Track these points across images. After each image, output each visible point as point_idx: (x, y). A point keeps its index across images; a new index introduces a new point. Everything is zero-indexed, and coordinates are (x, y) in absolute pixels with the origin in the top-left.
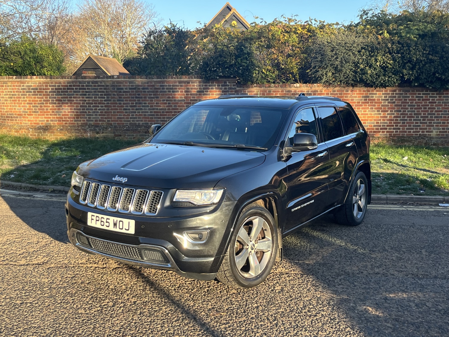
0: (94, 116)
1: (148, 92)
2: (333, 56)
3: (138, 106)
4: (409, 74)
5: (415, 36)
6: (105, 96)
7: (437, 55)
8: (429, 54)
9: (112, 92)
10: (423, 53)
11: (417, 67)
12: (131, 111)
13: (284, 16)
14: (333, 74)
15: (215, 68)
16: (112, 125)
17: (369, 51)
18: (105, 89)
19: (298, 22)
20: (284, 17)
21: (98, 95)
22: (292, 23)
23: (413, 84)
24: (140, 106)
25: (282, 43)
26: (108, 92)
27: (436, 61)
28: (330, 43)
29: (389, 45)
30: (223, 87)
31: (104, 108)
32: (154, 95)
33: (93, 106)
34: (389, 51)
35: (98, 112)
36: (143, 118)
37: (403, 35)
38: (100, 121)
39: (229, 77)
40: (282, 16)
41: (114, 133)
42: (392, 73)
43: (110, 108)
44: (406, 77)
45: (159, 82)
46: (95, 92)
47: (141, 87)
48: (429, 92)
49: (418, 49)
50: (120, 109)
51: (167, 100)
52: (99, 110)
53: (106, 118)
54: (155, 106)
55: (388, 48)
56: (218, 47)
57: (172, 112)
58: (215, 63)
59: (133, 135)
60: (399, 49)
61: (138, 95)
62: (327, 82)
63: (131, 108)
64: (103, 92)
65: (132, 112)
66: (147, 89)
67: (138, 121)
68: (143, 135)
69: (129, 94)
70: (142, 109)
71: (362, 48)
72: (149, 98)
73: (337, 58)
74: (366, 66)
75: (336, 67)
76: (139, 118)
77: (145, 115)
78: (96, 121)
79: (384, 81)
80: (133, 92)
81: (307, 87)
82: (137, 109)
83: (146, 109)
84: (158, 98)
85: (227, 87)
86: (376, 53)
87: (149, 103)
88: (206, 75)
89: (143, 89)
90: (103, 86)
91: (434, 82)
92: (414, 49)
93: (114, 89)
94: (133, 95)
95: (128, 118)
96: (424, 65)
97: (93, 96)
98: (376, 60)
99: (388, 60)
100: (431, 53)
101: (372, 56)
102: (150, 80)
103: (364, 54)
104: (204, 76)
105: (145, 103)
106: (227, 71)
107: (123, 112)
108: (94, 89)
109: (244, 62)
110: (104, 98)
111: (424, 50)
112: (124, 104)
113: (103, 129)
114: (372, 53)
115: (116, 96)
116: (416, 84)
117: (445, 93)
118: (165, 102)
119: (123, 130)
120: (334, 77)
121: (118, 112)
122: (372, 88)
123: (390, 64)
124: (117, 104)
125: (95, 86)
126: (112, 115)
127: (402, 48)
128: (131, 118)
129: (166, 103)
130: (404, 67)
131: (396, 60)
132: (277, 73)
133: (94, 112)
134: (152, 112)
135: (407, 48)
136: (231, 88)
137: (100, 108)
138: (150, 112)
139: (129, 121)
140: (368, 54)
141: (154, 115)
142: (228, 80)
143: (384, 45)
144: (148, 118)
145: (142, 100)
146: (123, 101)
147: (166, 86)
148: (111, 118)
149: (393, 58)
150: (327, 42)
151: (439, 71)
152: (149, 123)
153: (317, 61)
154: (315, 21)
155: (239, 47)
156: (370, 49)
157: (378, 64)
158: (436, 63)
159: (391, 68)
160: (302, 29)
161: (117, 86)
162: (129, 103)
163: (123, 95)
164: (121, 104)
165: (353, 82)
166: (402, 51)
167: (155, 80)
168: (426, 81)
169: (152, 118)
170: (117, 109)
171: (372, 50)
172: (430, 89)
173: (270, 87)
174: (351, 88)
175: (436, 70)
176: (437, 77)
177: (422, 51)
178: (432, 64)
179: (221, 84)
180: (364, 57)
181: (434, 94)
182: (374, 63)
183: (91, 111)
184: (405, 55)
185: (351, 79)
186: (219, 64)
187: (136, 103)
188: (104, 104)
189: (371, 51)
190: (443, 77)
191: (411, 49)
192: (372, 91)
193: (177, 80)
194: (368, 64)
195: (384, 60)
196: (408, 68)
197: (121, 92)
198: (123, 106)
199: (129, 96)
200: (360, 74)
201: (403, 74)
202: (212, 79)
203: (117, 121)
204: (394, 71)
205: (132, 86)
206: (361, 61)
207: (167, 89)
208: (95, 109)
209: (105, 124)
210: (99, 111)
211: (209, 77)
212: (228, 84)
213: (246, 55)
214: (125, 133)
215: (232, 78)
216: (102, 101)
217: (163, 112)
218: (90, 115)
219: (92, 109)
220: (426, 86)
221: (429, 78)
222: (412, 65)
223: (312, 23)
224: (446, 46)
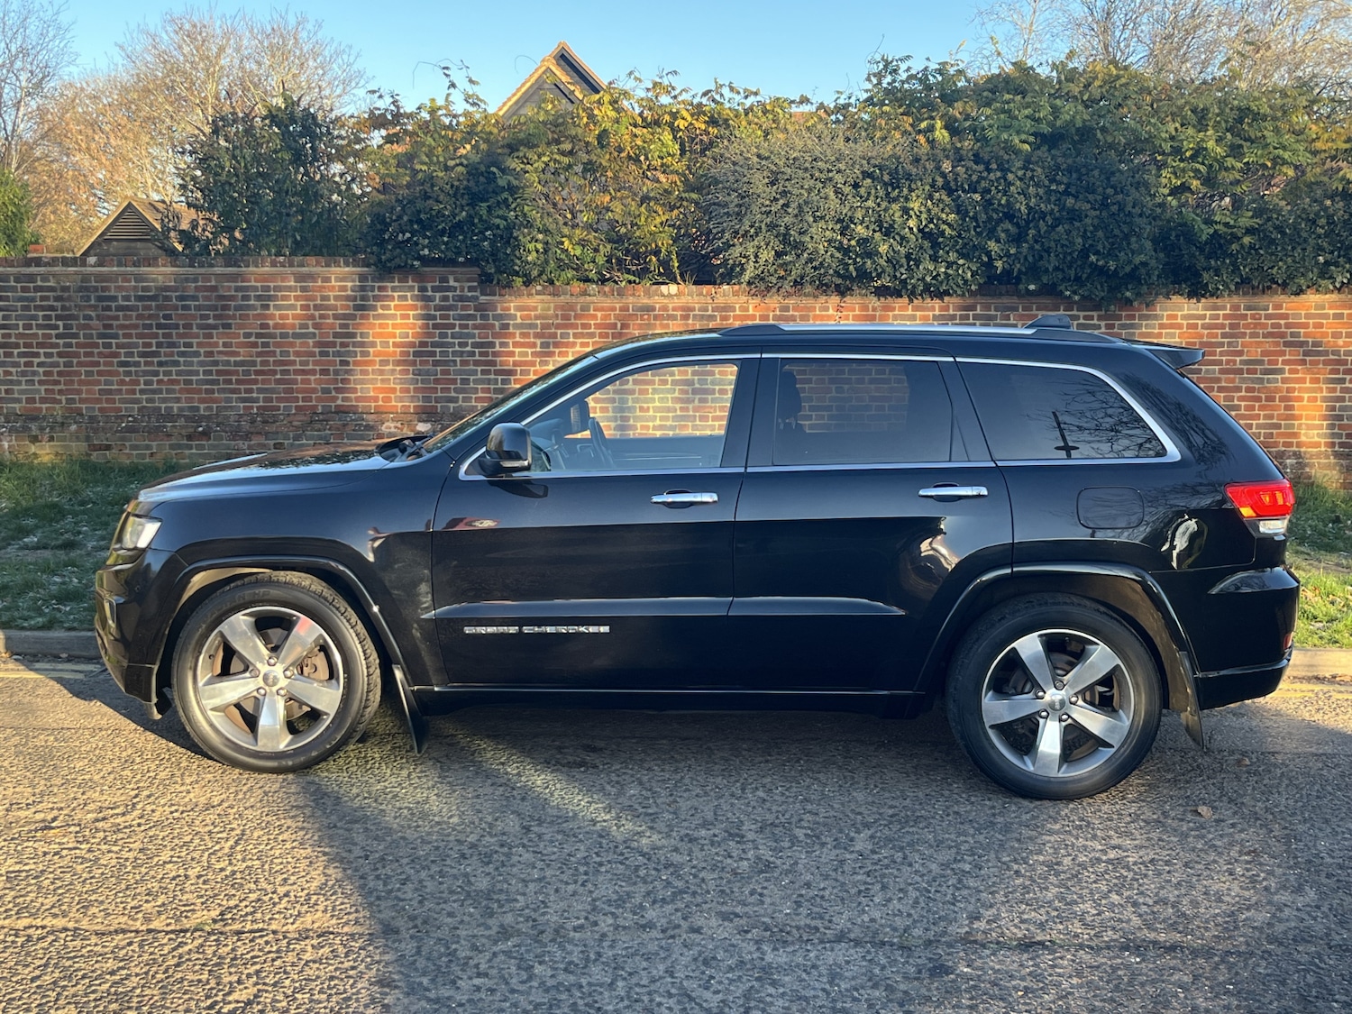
0: (24, 387)
1: (198, 308)
2: (778, 200)
3: (166, 355)
4: (1008, 255)
5: (1024, 137)
6: (60, 323)
7: (1091, 197)
8: (1066, 193)
9: (80, 308)
10: (1049, 192)
11: (1032, 232)
12: (143, 368)
13: (637, 74)
14: (778, 255)
15: (408, 235)
16: (81, 415)
17: (885, 184)
18: (57, 299)
19: (680, 94)
20: (636, 79)
21: (35, 318)
22: (665, 100)
23: (1021, 287)
24: (172, 354)
25: (629, 157)
26: (69, 309)
27: (1086, 216)
28: (767, 158)
29: (947, 166)
30: (438, 295)
31: (56, 359)
32: (215, 317)
33: (21, 355)
34: (947, 183)
35: (34, 373)
36: (181, 391)
37: (990, 134)
38: (43, 400)
39: (452, 263)
40: (631, 73)
41: (88, 439)
42: (957, 251)
43: (75, 361)
44: (999, 264)
45: (233, 278)
46: (26, 308)
47: (174, 294)
48: (1075, 312)
49: (1032, 178)
50: (106, 364)
51: (259, 335)
52: (39, 365)
53: (60, 392)
54: (219, 352)
55: (944, 175)
56: (418, 167)
57: (274, 373)
58: (405, 218)
59: (148, 447)
60: (974, 178)
61: (165, 317)
62: (762, 279)
63: (142, 360)
64: (52, 308)
65: (145, 373)
66: (195, 298)
67: (164, 400)
68: (179, 446)
69: (134, 314)
70: (176, 363)
71: (866, 175)
72: (200, 327)
73: (786, 205)
74: (874, 231)
75: (785, 235)
76: (168, 391)
77: (189, 382)
78: (32, 400)
79: (934, 278)
80: (149, 308)
81: (701, 294)
82: (160, 364)
83: (191, 364)
84: (228, 326)
85: (450, 294)
86: (905, 191)
87: (199, 344)
88: (379, 255)
89: (181, 298)
90: (52, 289)
91: (1088, 278)
92: (1021, 179)
93: (89, 299)
94: (150, 317)
95: (133, 392)
96: (1053, 227)
97: (21, 323)
98: (906, 211)
99: (942, 210)
100: (1073, 192)
101: (895, 200)
102: (202, 270)
103: (869, 194)
104: (373, 259)
105: (186, 345)
106: (446, 244)
107: (117, 374)
108: (21, 299)
109: (498, 217)
110: (57, 327)
111: (1052, 181)
112: (118, 346)
113: (52, 428)
114: (894, 189)
115: (95, 322)
116: (1032, 287)
117: (1124, 313)
118: (253, 339)
119: (117, 431)
120: (781, 266)
121: (100, 373)
122: (900, 300)
123: (949, 225)
124: (96, 345)
125: (24, 289)
126: (81, 382)
127: (985, 174)
128: (142, 392)
129: (255, 345)
130: (992, 234)
131: (967, 212)
132: (606, 249)
133: (24, 374)
134: (210, 372)
135: (999, 174)
136: (461, 298)
137: (43, 359)
138: (205, 373)
139: (137, 401)
140: (881, 193)
141: (215, 382)
142: (452, 273)
143: (931, 166)
144: (199, 391)
145: (180, 336)
146: (116, 336)
147: (256, 288)
148: (79, 392)
149: (958, 206)
150: (759, 156)
151: (1100, 247)
152: (202, 406)
153: (728, 214)
154: (732, 89)
155: (483, 168)
156: (886, 178)
157: (912, 223)
158: (1088, 221)
159: (952, 237)
160: (692, 115)
161: (96, 289)
162: (136, 345)
163: (117, 318)
164: (109, 345)
165: (839, 281)
166: (983, 184)
167: (218, 270)
168: (1060, 276)
169: (212, 391)
170: (98, 364)
171: (894, 180)
172: (1076, 302)
173: (585, 293)
174: (835, 299)
175: (1090, 242)
176: (1094, 266)
177: (1047, 183)
178: (1077, 224)
179: (429, 285)
180: (870, 203)
181: (1092, 318)
182: (899, 221)
183: (13, 370)
184: (993, 197)
185: (831, 272)
186: (420, 222)
187: (159, 345)
188: (57, 345)
189: (892, 184)
190: (1112, 265)
191: (1010, 177)
192: (901, 309)
193: (288, 270)
194: (881, 227)
195: (929, 211)
196: (1003, 235)
197: (108, 308)
198: (116, 355)
199: (134, 322)
200: (857, 256)
201: (988, 254)
202: (399, 266)
203: (98, 401)
204: (965, 245)
205: (144, 289)
206: (859, 214)
207: (258, 298)
208: (26, 364)
209: (58, 411)
210: (41, 370)
211: (390, 260)
212: (452, 283)
213: (505, 195)
214: (123, 439)
215: (463, 264)
216: (50, 336)
217: (247, 373)
218: (11, 382)
219: (16, 365)
220: (1061, 293)
221: (1070, 268)
222: (1017, 225)
223: (722, 95)
224: (1119, 171)
